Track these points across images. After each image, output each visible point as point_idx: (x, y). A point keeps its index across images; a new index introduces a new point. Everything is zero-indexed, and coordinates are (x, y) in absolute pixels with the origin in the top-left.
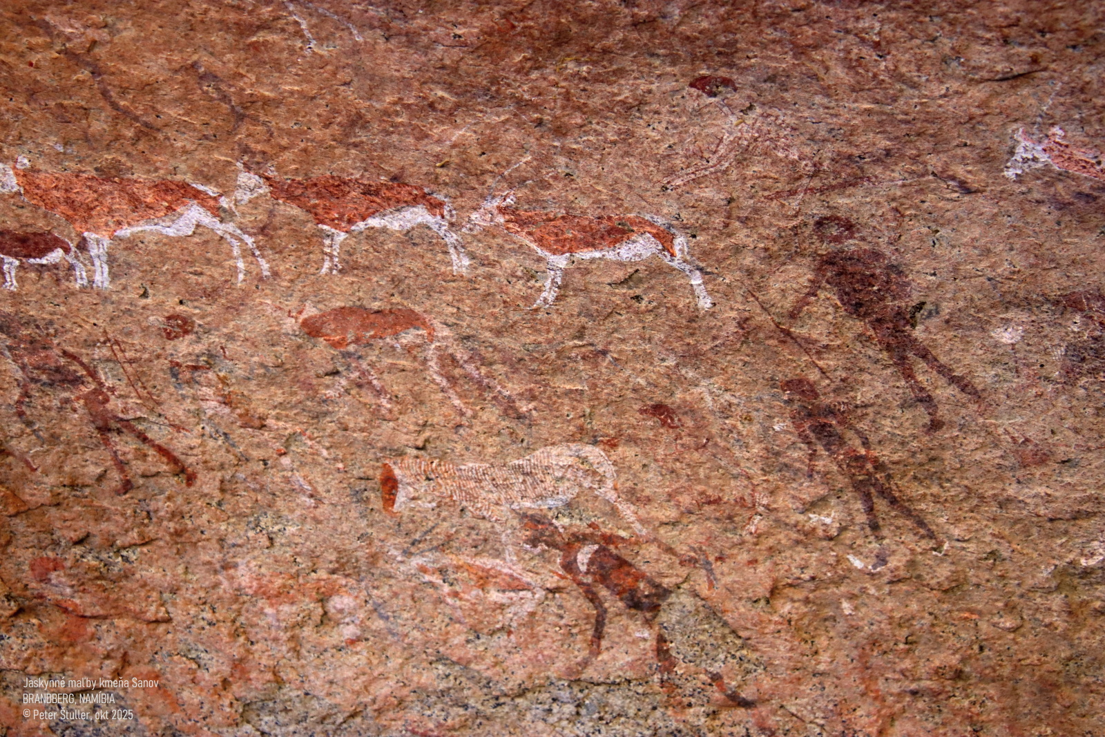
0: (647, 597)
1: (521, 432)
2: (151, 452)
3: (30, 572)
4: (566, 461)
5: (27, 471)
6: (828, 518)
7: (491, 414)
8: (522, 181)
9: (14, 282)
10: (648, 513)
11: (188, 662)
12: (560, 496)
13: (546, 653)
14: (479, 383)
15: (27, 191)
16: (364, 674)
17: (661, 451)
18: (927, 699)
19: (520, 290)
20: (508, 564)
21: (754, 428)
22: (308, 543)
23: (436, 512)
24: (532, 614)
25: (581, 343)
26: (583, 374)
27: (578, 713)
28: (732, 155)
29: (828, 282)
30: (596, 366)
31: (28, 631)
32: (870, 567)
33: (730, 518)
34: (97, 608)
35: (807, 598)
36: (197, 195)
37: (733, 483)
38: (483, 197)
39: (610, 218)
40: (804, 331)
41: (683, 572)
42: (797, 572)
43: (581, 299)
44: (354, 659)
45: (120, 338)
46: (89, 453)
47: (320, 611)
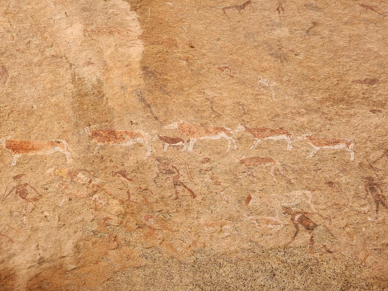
0: (311, 227)
1: (290, 187)
2: (186, 190)
3: (144, 218)
4: (299, 194)
5: (151, 194)
6: (366, 209)
7: (283, 183)
8: (316, 130)
9: (166, 149)
10: (318, 207)
11: (181, 241)
12: (295, 203)
13: (280, 240)
14: (283, 175)
15: (179, 128)
16: (228, 244)
17: (326, 192)
18: (378, 251)
19: (303, 154)
20: (276, 219)
21: (354, 188)
22: (222, 213)
23: (260, 206)
24: (279, 231)
25: (315, 167)
26: (312, 174)
27: (284, 254)
28: (374, 127)
29: (386, 155)
30: (317, 172)
31: (139, 232)
32: (373, 220)
33: (340, 208)
34: (160, 227)
35: (354, 227)
36: (224, 130)
37: (343, 200)
38: (303, 133)
39: (335, 139)
40: (376, 166)
41: (323, 221)
42: (354, 221)
43: (319, 157)
44: (227, 241)
45: (189, 163)
46: (169, 190)
47: (220, 229)
